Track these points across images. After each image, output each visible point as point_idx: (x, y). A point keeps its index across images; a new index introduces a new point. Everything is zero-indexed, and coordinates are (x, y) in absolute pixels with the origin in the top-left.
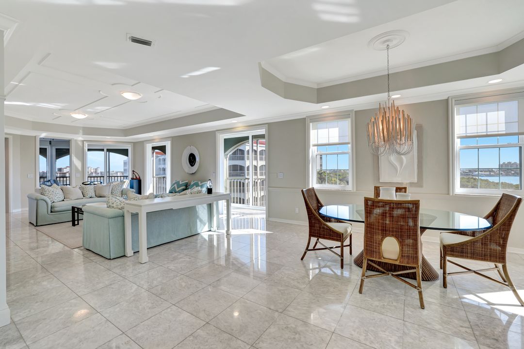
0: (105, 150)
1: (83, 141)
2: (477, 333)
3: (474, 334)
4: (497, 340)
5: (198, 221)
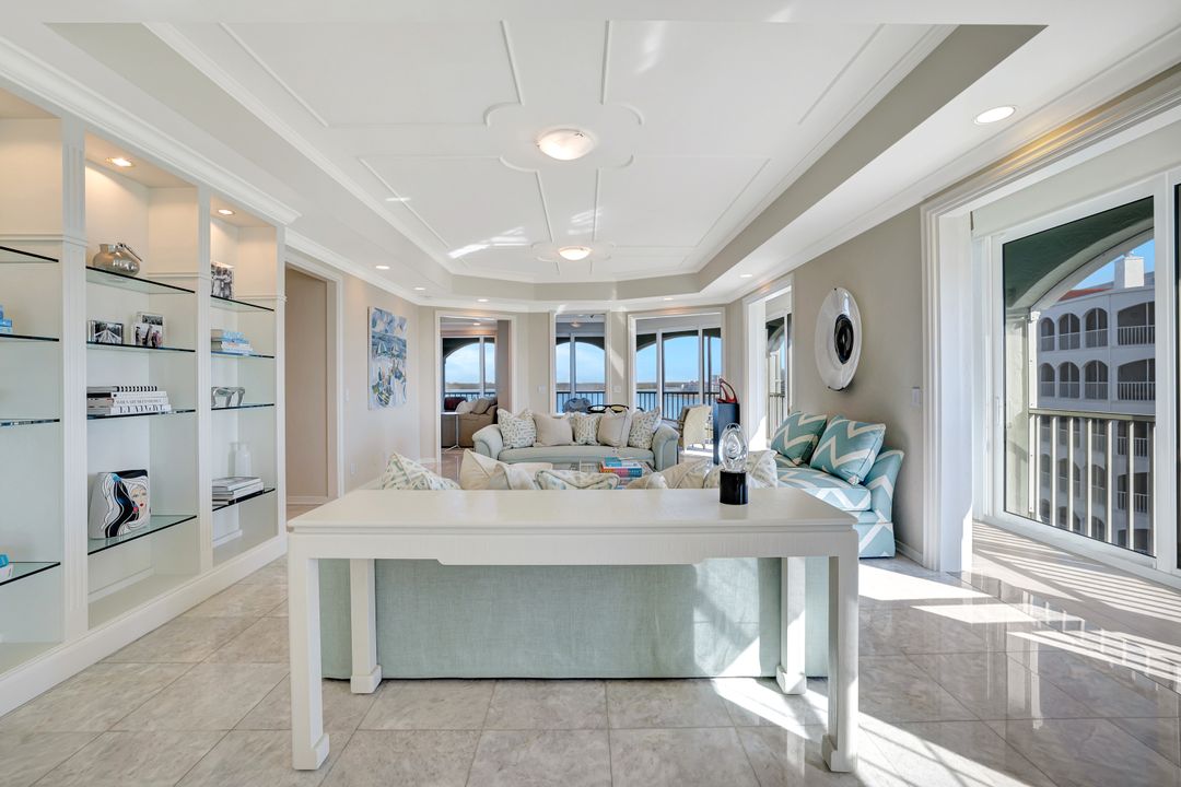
0: (700, 333)
1: (627, 314)
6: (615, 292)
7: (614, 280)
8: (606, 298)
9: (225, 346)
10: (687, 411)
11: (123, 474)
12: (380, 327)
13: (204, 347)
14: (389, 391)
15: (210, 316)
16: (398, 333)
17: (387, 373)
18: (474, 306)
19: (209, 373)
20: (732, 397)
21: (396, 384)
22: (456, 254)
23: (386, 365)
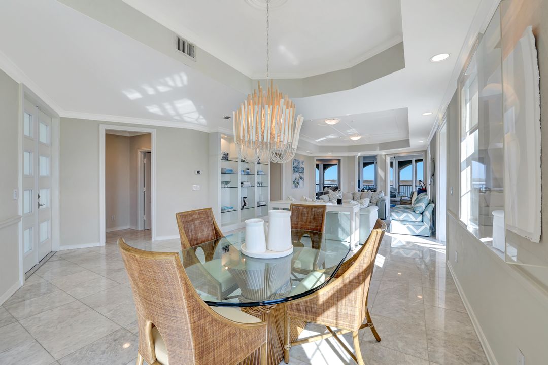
1: (386, 155)
2: (129, 334)
3: (130, 332)
4: (115, 340)
5: (339, 229)
6: (378, 147)
7: (378, 143)
8: (375, 149)
9: (259, 173)
10: (413, 193)
11: (244, 198)
12: (295, 165)
13: (256, 173)
14: (298, 183)
15: (257, 167)
16: (301, 166)
17: (297, 178)
18: (327, 155)
19: (257, 179)
20: (424, 188)
21: (300, 181)
22: (318, 141)
23: (297, 175)
